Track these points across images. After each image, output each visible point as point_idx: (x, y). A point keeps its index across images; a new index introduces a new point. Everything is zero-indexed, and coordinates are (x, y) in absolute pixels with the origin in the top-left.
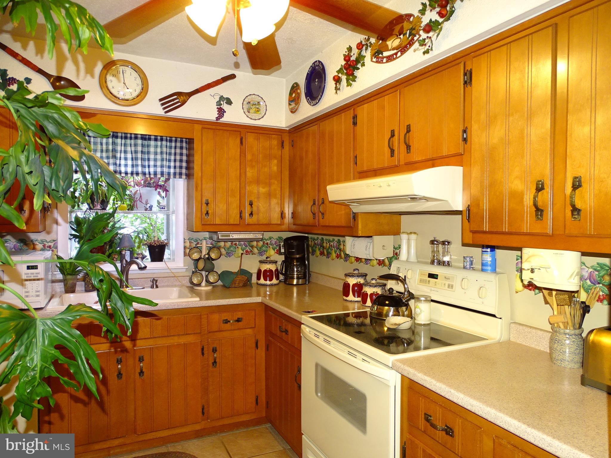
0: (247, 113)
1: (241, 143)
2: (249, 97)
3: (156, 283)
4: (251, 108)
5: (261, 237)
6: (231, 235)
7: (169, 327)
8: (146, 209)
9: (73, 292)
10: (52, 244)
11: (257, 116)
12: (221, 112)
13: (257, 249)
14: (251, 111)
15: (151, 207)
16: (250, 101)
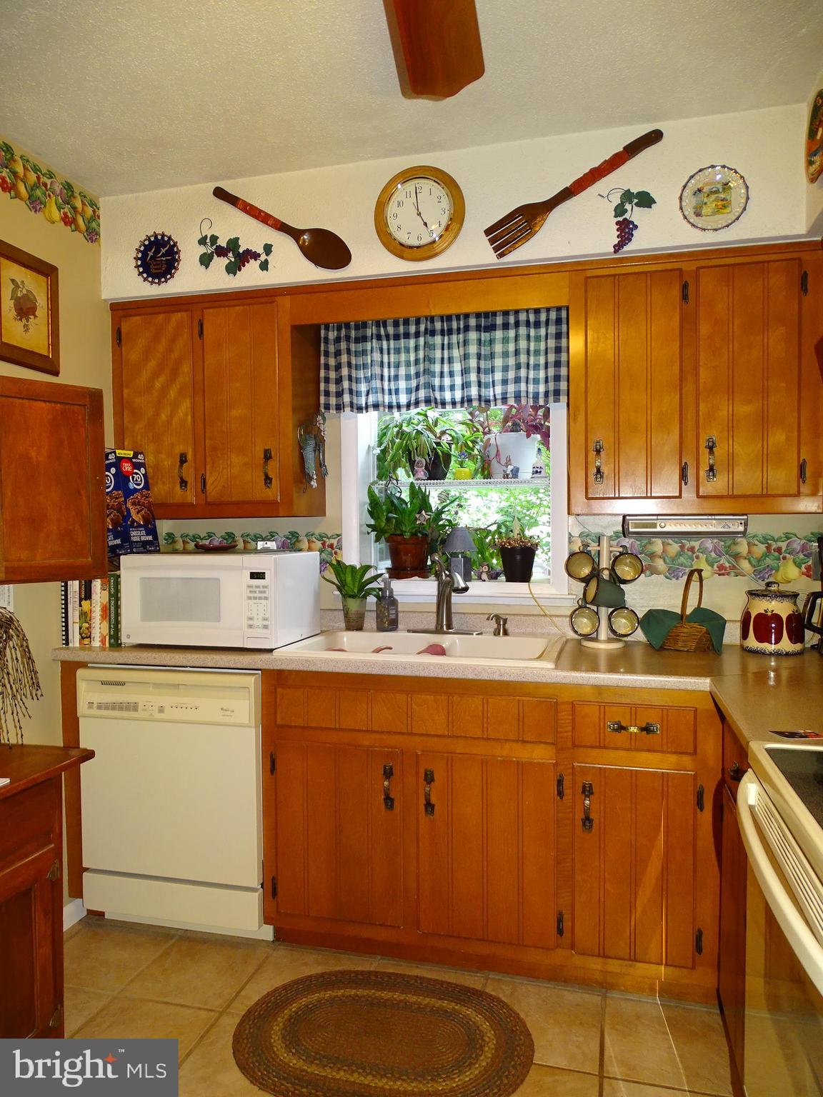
0: (693, 219)
1: (685, 297)
2: (697, 177)
3: (504, 625)
4: (705, 204)
5: (741, 528)
6: (658, 522)
7: (485, 720)
8: (506, 476)
9: (360, 628)
10: (335, 542)
11: (721, 219)
12: (626, 230)
13: (750, 562)
14: (704, 211)
15: (515, 473)
16: (700, 186)
